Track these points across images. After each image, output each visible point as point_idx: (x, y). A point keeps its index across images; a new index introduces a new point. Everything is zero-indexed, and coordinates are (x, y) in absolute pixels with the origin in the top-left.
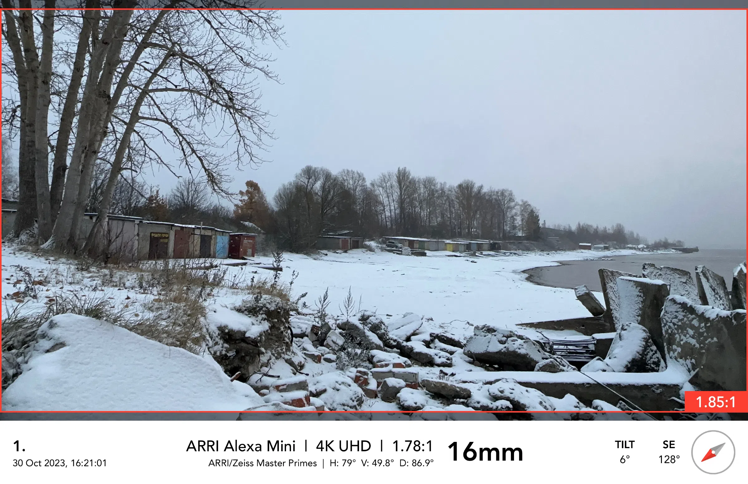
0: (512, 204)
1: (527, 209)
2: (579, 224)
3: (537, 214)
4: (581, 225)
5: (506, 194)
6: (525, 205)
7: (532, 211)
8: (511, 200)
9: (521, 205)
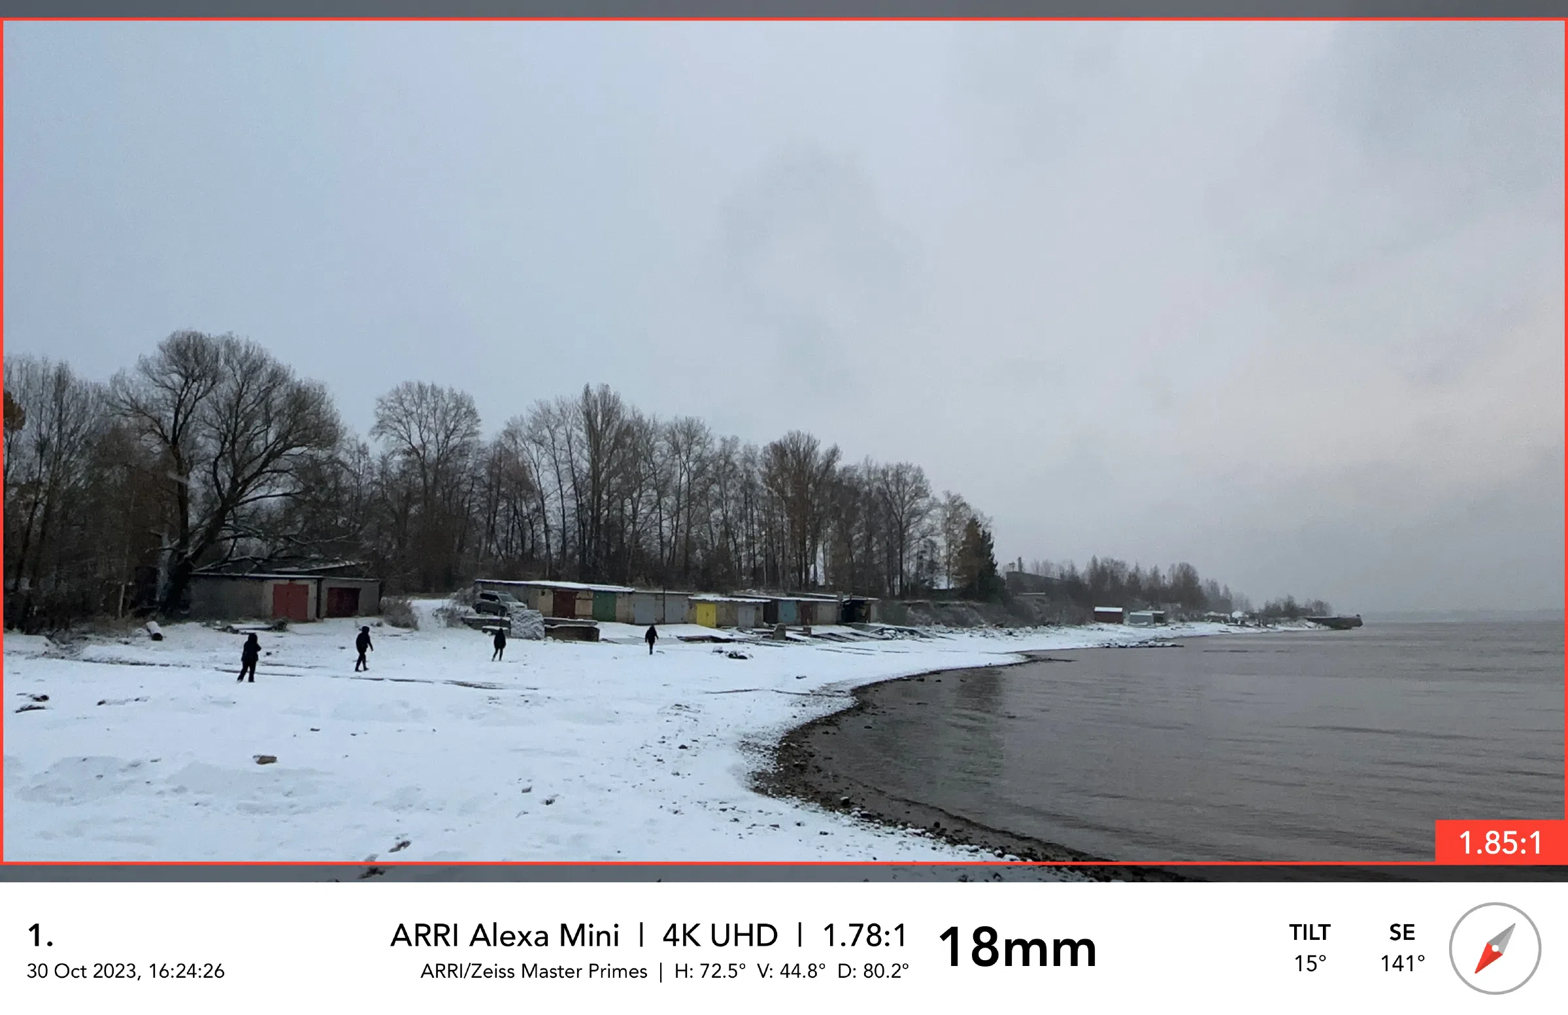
0: (922, 503)
1: (961, 516)
2: (1095, 561)
3: (987, 530)
4: (1099, 562)
5: (909, 477)
6: (956, 506)
7: (974, 524)
8: (920, 492)
9: (944, 507)
